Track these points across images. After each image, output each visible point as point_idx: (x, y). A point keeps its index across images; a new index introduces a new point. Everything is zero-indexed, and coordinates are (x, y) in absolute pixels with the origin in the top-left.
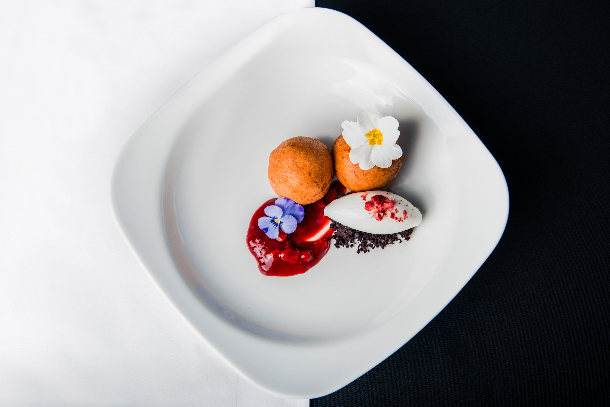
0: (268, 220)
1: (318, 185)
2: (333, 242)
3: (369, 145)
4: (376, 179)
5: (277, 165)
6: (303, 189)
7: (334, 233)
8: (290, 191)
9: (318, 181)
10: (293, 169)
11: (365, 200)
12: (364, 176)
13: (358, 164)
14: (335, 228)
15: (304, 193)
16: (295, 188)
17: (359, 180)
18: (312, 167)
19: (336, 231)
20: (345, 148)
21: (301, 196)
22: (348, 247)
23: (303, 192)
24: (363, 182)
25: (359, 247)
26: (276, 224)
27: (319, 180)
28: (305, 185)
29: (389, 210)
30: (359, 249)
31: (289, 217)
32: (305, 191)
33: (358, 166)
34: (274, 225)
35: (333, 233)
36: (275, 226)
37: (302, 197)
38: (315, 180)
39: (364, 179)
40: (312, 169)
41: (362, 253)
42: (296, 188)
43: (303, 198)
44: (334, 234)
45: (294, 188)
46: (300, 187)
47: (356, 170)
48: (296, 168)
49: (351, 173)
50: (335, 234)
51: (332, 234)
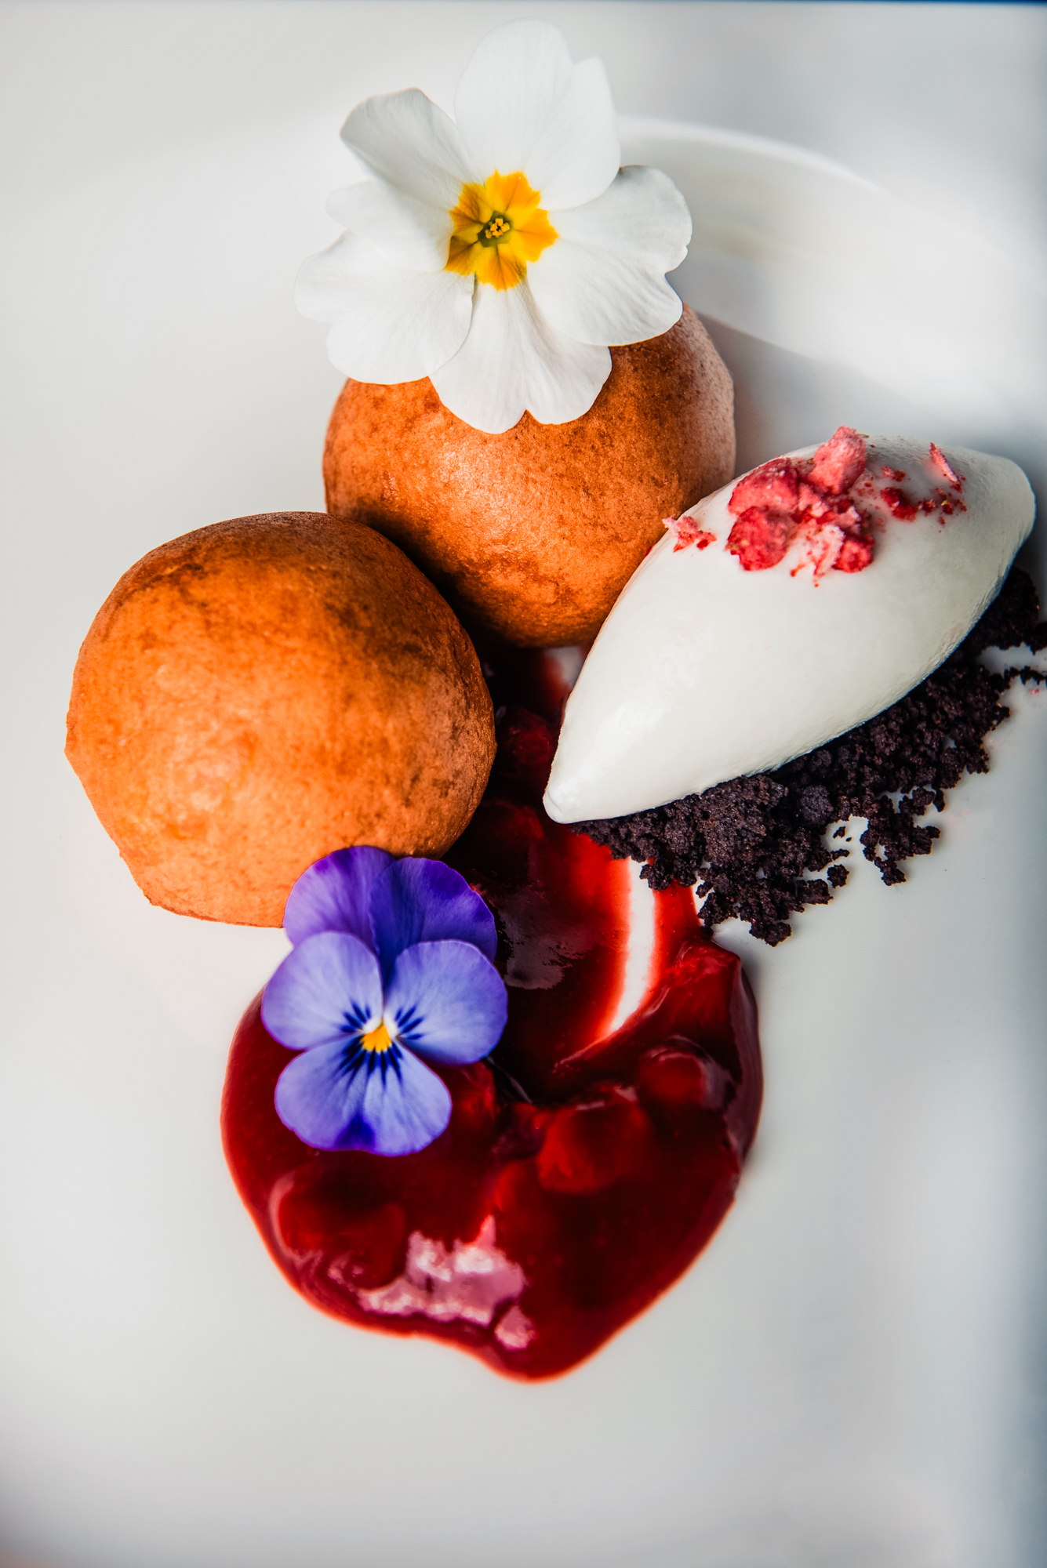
0: (326, 1073)
1: (428, 661)
2: (734, 931)
3: (502, 291)
4: (666, 435)
5: (146, 723)
6: (374, 718)
7: (696, 897)
8: (317, 787)
9: (410, 638)
10: (244, 657)
11: (712, 545)
12: (606, 455)
13: (526, 412)
14: (679, 864)
15: (396, 746)
16: (328, 745)
17: (596, 493)
18: (327, 583)
19: (700, 882)
20: (402, 420)
21: (393, 781)
22: (821, 894)
23: (384, 741)
24: (622, 490)
25: (869, 854)
26: (389, 1060)
27: (415, 632)
28: (369, 690)
29: (860, 493)
30: (884, 858)
31: (424, 960)
32: (390, 725)
33: (535, 423)
34: (377, 1072)
35: (690, 899)
36: (391, 1073)
37: (399, 785)
38: (395, 637)
39: (614, 470)
40: (336, 587)
41: (916, 864)
42: (334, 740)
43: (407, 783)
44: (699, 903)
45: (322, 749)
46: (352, 717)
47: (544, 452)
48: (257, 643)
49: (530, 485)
50: (705, 898)
51: (692, 907)
